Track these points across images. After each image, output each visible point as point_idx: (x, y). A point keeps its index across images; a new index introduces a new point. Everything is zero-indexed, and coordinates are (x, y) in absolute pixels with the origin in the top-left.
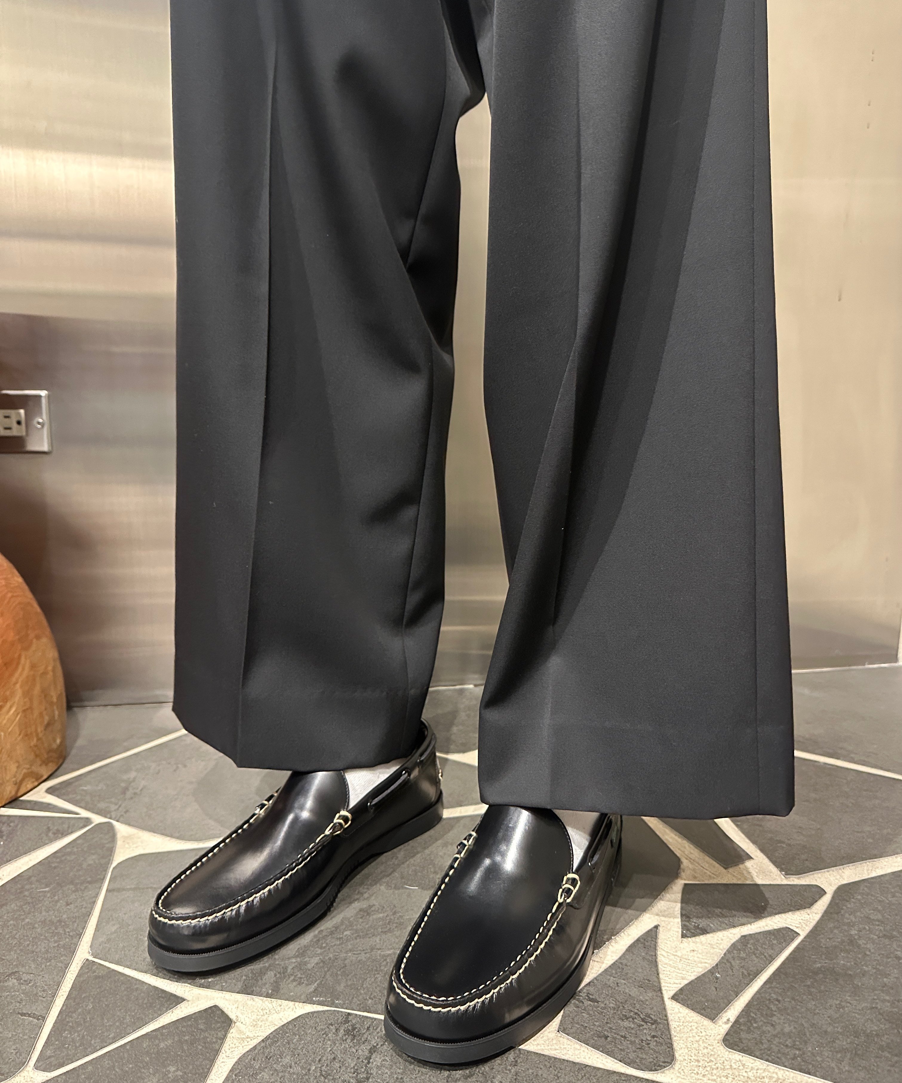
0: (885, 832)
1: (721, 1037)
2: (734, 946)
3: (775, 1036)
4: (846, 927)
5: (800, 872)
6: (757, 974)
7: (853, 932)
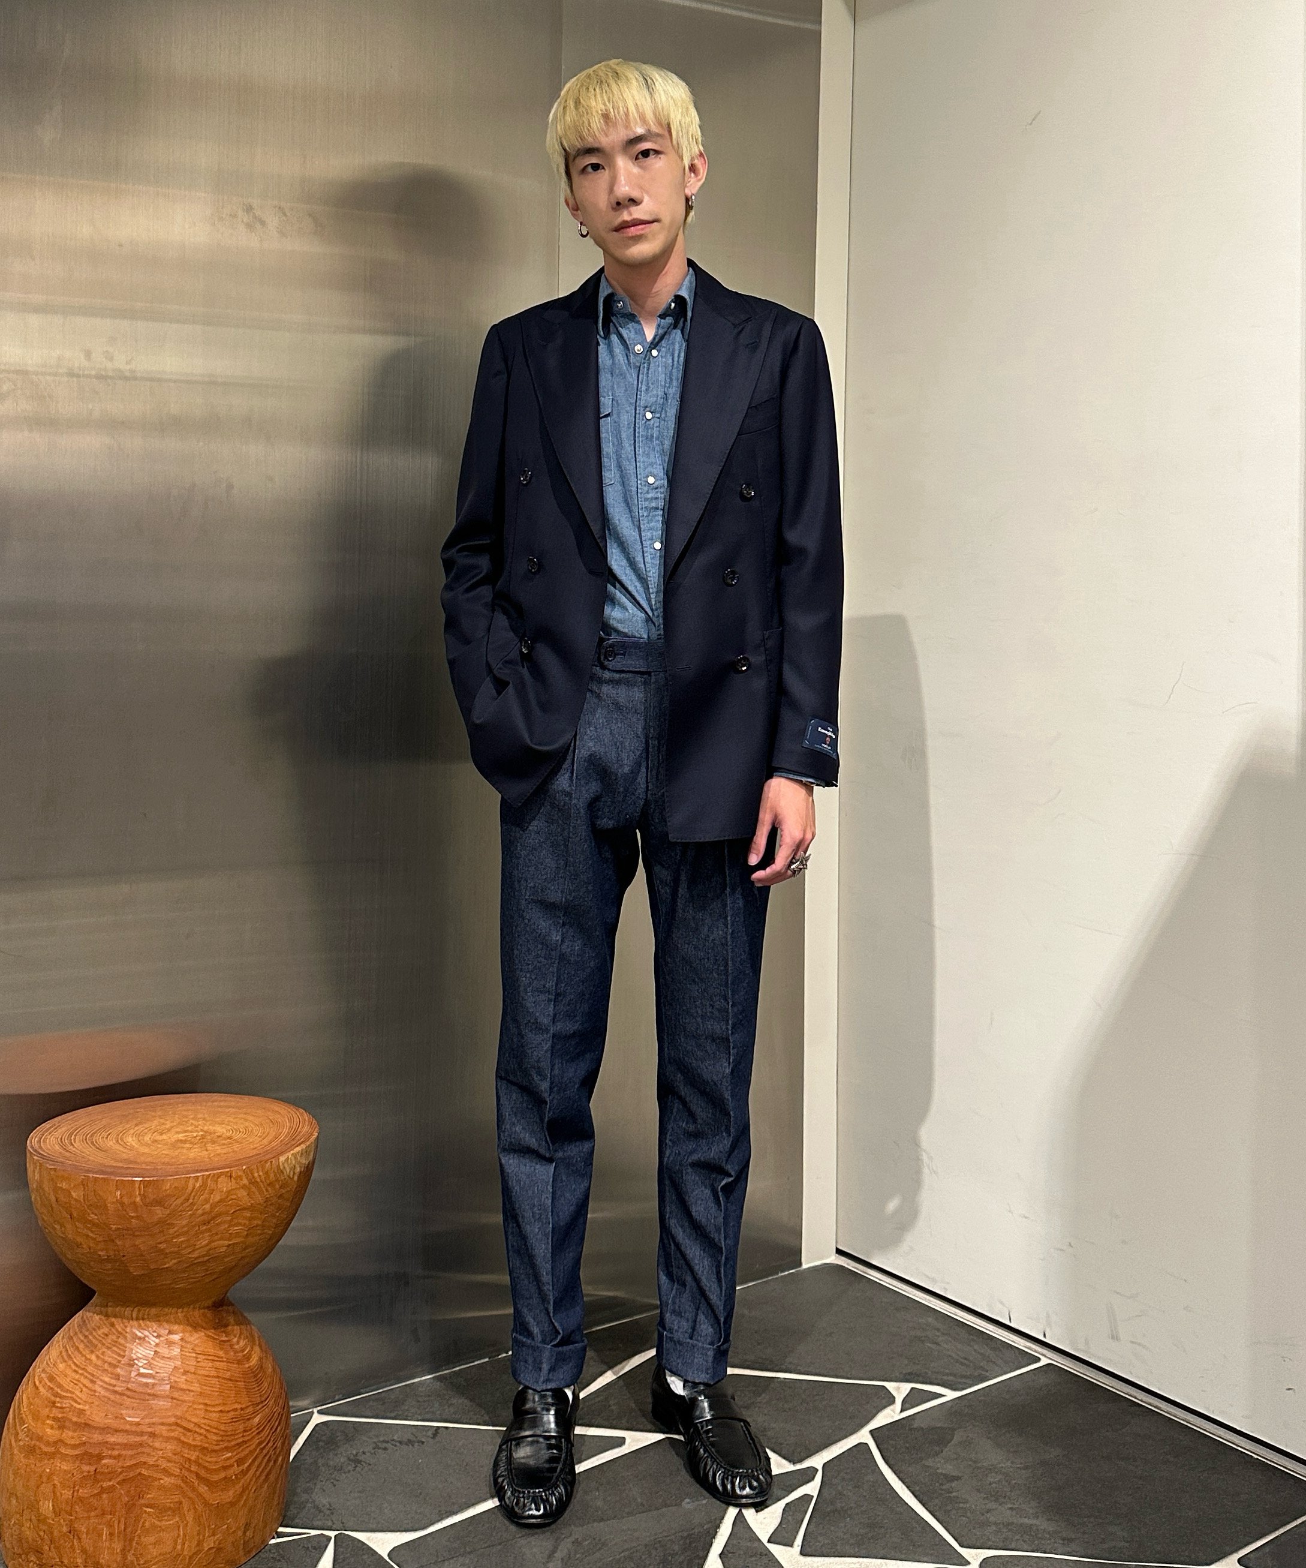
0: (837, 1424)
1: (799, 1553)
2: (784, 1509)
3: (822, 1546)
4: (835, 1487)
5: (801, 1461)
6: (802, 1521)
7: (840, 1488)
